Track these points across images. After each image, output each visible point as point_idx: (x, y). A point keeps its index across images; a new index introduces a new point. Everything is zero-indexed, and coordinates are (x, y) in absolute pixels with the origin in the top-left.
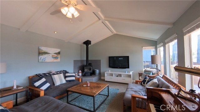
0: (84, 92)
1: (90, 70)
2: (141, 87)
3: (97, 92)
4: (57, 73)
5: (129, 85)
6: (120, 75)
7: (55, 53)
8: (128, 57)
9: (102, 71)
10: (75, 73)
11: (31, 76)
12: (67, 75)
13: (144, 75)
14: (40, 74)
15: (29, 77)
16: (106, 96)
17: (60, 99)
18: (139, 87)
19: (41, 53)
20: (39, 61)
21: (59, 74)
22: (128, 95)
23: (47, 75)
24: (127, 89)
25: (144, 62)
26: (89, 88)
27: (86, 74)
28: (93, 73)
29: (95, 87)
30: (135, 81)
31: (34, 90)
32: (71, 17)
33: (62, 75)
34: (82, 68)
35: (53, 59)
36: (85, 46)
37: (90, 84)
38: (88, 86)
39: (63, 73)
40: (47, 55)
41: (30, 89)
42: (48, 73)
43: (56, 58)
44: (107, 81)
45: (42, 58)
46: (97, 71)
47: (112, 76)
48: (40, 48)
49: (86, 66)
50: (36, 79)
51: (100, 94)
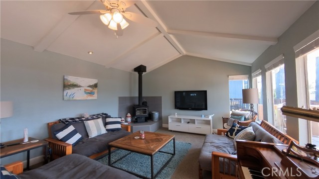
0: (135, 148)
1: (145, 112)
2: (226, 140)
3: (156, 148)
4: (93, 118)
5: (207, 137)
6: (193, 121)
7: (90, 86)
8: (205, 92)
9: (164, 114)
10: (121, 118)
11: (51, 123)
12: (108, 120)
13: (232, 120)
14: (65, 119)
15: (48, 124)
16: (171, 154)
17: (97, 159)
18: (223, 140)
19: (67, 86)
20: (63, 99)
21: (95, 119)
22: (207, 153)
23: (76, 121)
24: (205, 143)
25: (231, 99)
26: (143, 141)
27: (138, 119)
28: (149, 118)
29: (153, 141)
30: (216, 131)
31: (56, 144)
32: (116, 29)
33: (100, 121)
34: (132, 110)
35: (86, 95)
36: (137, 73)
37: (145, 136)
38: (142, 139)
39: (103, 118)
40: (76, 89)
41: (50, 143)
42: (78, 118)
43: (91, 93)
44: (171, 131)
45: (69, 94)
46: (156, 115)
47: (180, 122)
48: (65, 78)
49: (139, 106)
50: (60, 128)
51: (161, 152)
